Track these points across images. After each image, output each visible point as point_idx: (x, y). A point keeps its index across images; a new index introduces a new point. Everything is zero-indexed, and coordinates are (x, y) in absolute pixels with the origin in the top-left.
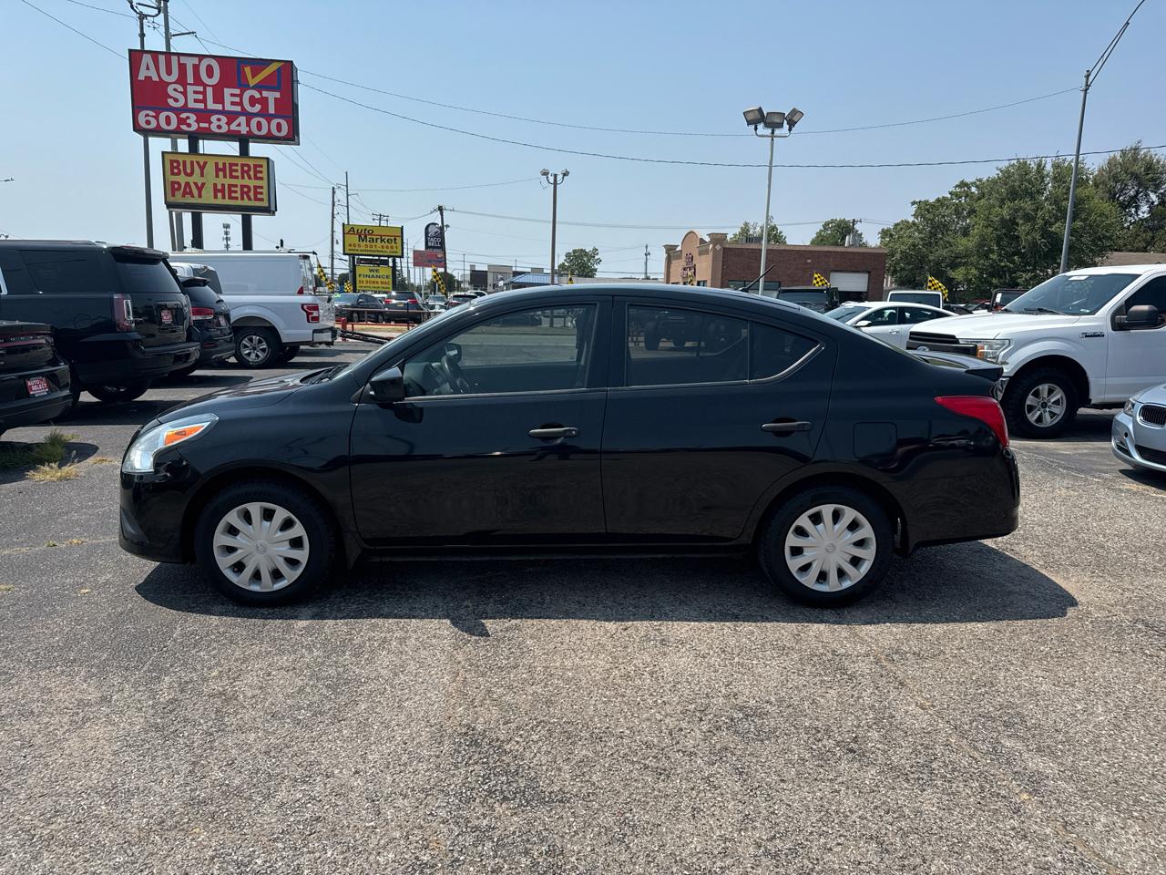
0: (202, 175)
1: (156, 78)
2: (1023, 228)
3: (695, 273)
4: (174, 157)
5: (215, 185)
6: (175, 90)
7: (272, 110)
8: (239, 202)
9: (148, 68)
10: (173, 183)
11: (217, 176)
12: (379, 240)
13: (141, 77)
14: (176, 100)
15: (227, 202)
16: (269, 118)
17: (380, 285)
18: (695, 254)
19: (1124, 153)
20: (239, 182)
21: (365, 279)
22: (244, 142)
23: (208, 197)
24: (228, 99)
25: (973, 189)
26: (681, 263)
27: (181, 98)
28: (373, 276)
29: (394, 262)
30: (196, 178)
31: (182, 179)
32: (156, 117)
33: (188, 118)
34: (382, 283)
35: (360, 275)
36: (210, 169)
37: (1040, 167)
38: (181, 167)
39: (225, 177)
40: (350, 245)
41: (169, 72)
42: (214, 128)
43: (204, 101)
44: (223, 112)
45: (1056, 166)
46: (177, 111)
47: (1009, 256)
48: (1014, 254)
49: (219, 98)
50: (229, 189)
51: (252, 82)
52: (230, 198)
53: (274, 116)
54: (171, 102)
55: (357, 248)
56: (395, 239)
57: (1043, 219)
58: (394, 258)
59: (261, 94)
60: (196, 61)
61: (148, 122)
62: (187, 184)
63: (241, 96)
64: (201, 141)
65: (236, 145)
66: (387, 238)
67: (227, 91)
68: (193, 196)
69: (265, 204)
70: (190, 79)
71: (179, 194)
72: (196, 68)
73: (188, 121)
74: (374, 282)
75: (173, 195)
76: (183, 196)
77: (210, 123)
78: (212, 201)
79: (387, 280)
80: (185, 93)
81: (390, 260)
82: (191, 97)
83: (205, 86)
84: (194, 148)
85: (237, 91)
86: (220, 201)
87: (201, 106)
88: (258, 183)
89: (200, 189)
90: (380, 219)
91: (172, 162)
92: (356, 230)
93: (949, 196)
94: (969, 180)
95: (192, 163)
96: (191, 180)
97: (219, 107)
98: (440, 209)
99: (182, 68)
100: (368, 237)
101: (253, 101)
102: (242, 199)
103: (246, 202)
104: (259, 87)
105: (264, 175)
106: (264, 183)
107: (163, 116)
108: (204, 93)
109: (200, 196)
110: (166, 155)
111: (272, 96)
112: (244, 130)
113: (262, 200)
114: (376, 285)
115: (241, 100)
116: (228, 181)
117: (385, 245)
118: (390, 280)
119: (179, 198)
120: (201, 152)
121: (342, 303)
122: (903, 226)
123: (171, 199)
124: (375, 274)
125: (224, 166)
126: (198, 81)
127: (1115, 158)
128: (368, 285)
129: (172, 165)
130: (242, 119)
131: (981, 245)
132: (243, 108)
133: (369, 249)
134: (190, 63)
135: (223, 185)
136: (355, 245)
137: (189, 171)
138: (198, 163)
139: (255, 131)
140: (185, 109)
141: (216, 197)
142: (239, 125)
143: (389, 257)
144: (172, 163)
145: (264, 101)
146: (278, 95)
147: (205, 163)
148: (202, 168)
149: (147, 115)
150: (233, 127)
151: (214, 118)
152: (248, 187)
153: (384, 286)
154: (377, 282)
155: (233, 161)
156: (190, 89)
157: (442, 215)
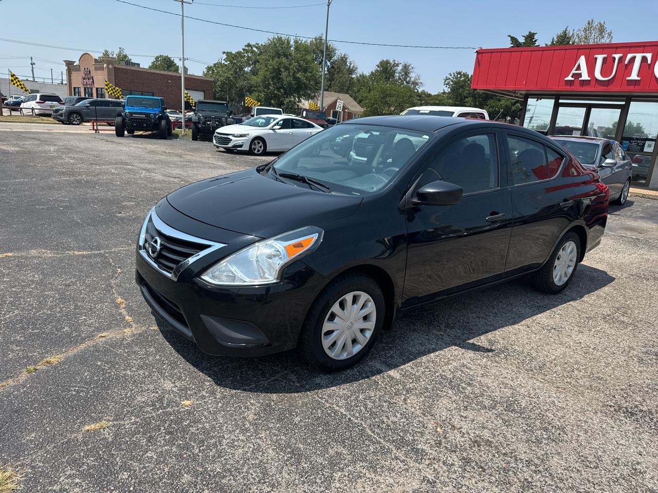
2: (284, 74)
3: (93, 82)
18: (92, 69)
19: (316, 39)
25: (255, 49)
26: (81, 74)
37: (288, 42)
45: (296, 42)
47: (278, 89)
48: (281, 88)
57: (293, 70)
93: (243, 51)
94: (252, 43)
122: (218, 65)
127: (312, 41)
131: (263, 82)
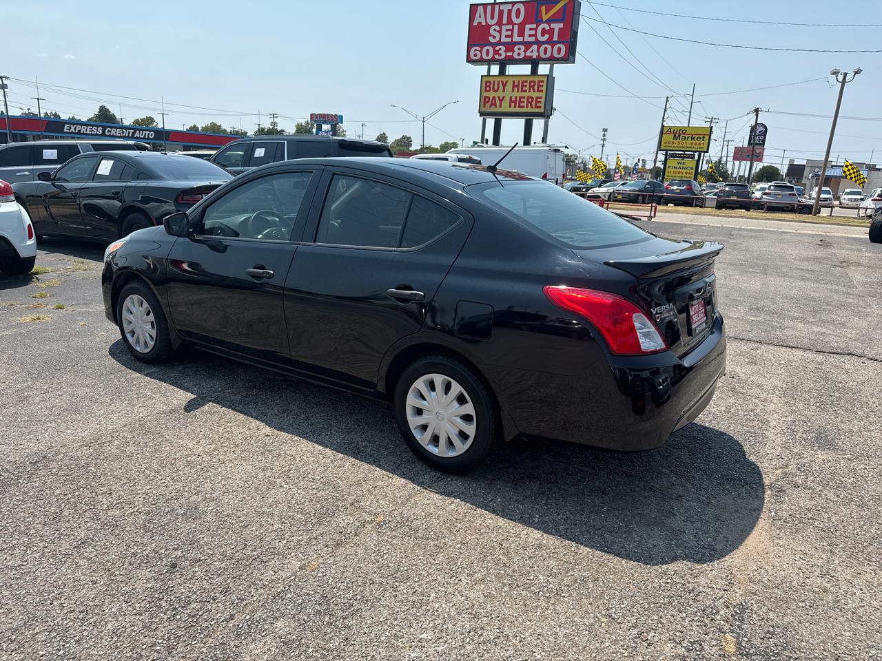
0: (504, 91)
1: (484, 23)
4: (488, 79)
5: (511, 98)
6: (495, 30)
7: (555, 38)
8: (524, 110)
9: (480, 17)
10: (485, 97)
11: (513, 91)
12: (690, 139)
13: (475, 24)
14: (494, 37)
15: (518, 110)
16: (553, 44)
17: (684, 175)
20: (526, 95)
21: (672, 170)
22: (535, 64)
23: (506, 107)
24: (527, 32)
27: (497, 35)
28: (680, 168)
29: (699, 156)
30: (500, 94)
31: (491, 94)
32: (481, 51)
33: (500, 49)
34: (686, 173)
35: (669, 167)
36: (509, 86)
38: (491, 86)
39: (518, 91)
40: (666, 143)
41: (492, 18)
42: (516, 56)
43: (511, 36)
44: (523, 43)
46: (494, 45)
49: (521, 33)
50: (520, 100)
51: (545, 18)
52: (520, 107)
53: (556, 43)
54: (491, 39)
55: (671, 145)
56: (704, 137)
58: (700, 152)
59: (550, 26)
60: (510, 6)
61: (475, 55)
62: (494, 98)
63: (536, 29)
64: (507, 66)
65: (529, 66)
66: (697, 136)
67: (528, 27)
68: (496, 107)
69: (541, 110)
70: (505, 21)
71: (488, 105)
72: (510, 11)
73: (500, 52)
74: (679, 173)
75: (484, 106)
76: (490, 107)
77: (513, 51)
78: (508, 110)
79: (691, 171)
80: (500, 32)
81: (697, 154)
82: (504, 33)
83: (513, 24)
84: (502, 72)
85: (534, 26)
86: (512, 110)
87: (509, 40)
88: (539, 94)
89: (501, 101)
90: (711, 122)
91: (486, 82)
92: (672, 131)
95: (499, 82)
96: (496, 95)
97: (520, 39)
98: (757, 111)
99: (501, 12)
100: (681, 136)
101: (544, 32)
102: (527, 107)
103: (529, 110)
104: (549, 22)
105: (544, 88)
106: (543, 95)
107: (485, 49)
108: (512, 30)
109: (500, 106)
110: (483, 78)
111: (557, 27)
112: (535, 55)
113: (540, 107)
114: (681, 175)
115: (536, 32)
116: (521, 94)
117: (694, 142)
118: (694, 171)
119: (488, 109)
120: (507, 74)
121: (632, 188)
123: (483, 110)
124: (682, 166)
125: (519, 83)
126: (510, 22)
128: (675, 175)
129: (486, 84)
130: (535, 47)
132: (536, 39)
133: (680, 145)
134: (505, 8)
135: (516, 97)
136: (669, 143)
137: (496, 88)
138: (502, 82)
139: (542, 56)
140: (499, 43)
141: (510, 106)
142: (532, 52)
143: (696, 152)
144: (487, 84)
145: (551, 31)
146: (561, 25)
147: (507, 82)
148: (504, 86)
149: (476, 50)
150: (528, 53)
151: (516, 48)
152: (532, 98)
153: (687, 176)
154: (682, 173)
155: (525, 79)
156: (504, 28)
157: (757, 116)
